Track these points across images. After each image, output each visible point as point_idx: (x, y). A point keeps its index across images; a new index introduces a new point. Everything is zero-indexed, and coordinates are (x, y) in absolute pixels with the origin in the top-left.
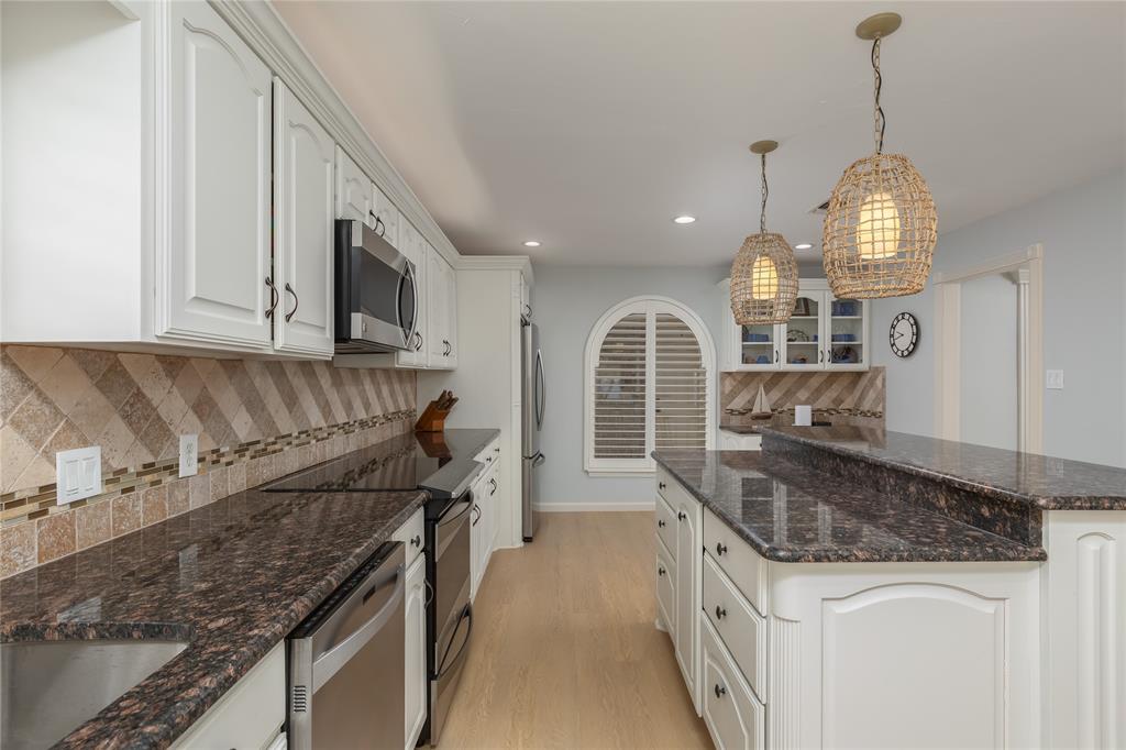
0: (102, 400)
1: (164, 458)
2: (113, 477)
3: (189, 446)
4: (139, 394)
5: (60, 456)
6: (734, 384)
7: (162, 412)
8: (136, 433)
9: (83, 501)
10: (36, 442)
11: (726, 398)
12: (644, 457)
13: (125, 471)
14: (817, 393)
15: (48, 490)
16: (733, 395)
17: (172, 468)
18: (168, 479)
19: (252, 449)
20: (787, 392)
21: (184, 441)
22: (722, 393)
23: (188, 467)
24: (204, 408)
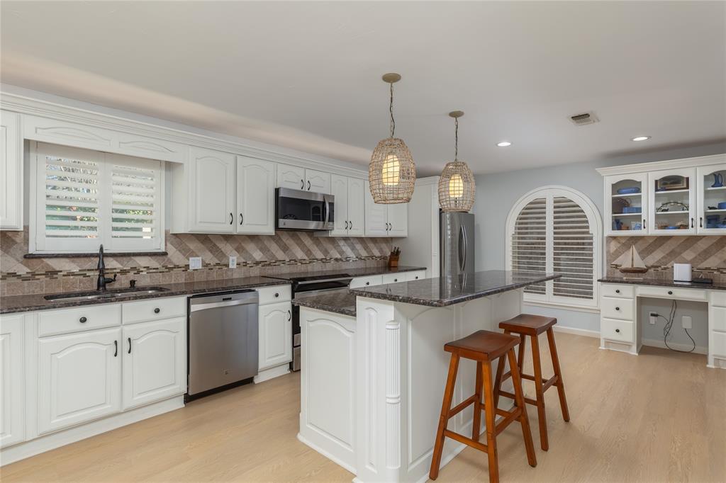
0: (203, 246)
1: (224, 262)
2: (205, 265)
3: (233, 261)
4: (215, 245)
5: (190, 259)
6: (619, 245)
7: (223, 250)
8: (214, 255)
9: (196, 270)
10: (184, 255)
11: (612, 256)
12: (544, 294)
13: (210, 264)
14: (706, 254)
15: (187, 266)
16: (617, 254)
17: (227, 265)
18: (225, 268)
19: (263, 263)
20: (671, 252)
21: (231, 258)
22: (608, 252)
23: (233, 265)
24: (239, 250)
